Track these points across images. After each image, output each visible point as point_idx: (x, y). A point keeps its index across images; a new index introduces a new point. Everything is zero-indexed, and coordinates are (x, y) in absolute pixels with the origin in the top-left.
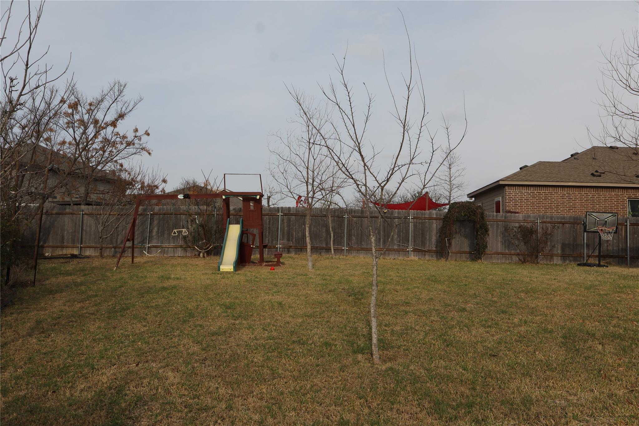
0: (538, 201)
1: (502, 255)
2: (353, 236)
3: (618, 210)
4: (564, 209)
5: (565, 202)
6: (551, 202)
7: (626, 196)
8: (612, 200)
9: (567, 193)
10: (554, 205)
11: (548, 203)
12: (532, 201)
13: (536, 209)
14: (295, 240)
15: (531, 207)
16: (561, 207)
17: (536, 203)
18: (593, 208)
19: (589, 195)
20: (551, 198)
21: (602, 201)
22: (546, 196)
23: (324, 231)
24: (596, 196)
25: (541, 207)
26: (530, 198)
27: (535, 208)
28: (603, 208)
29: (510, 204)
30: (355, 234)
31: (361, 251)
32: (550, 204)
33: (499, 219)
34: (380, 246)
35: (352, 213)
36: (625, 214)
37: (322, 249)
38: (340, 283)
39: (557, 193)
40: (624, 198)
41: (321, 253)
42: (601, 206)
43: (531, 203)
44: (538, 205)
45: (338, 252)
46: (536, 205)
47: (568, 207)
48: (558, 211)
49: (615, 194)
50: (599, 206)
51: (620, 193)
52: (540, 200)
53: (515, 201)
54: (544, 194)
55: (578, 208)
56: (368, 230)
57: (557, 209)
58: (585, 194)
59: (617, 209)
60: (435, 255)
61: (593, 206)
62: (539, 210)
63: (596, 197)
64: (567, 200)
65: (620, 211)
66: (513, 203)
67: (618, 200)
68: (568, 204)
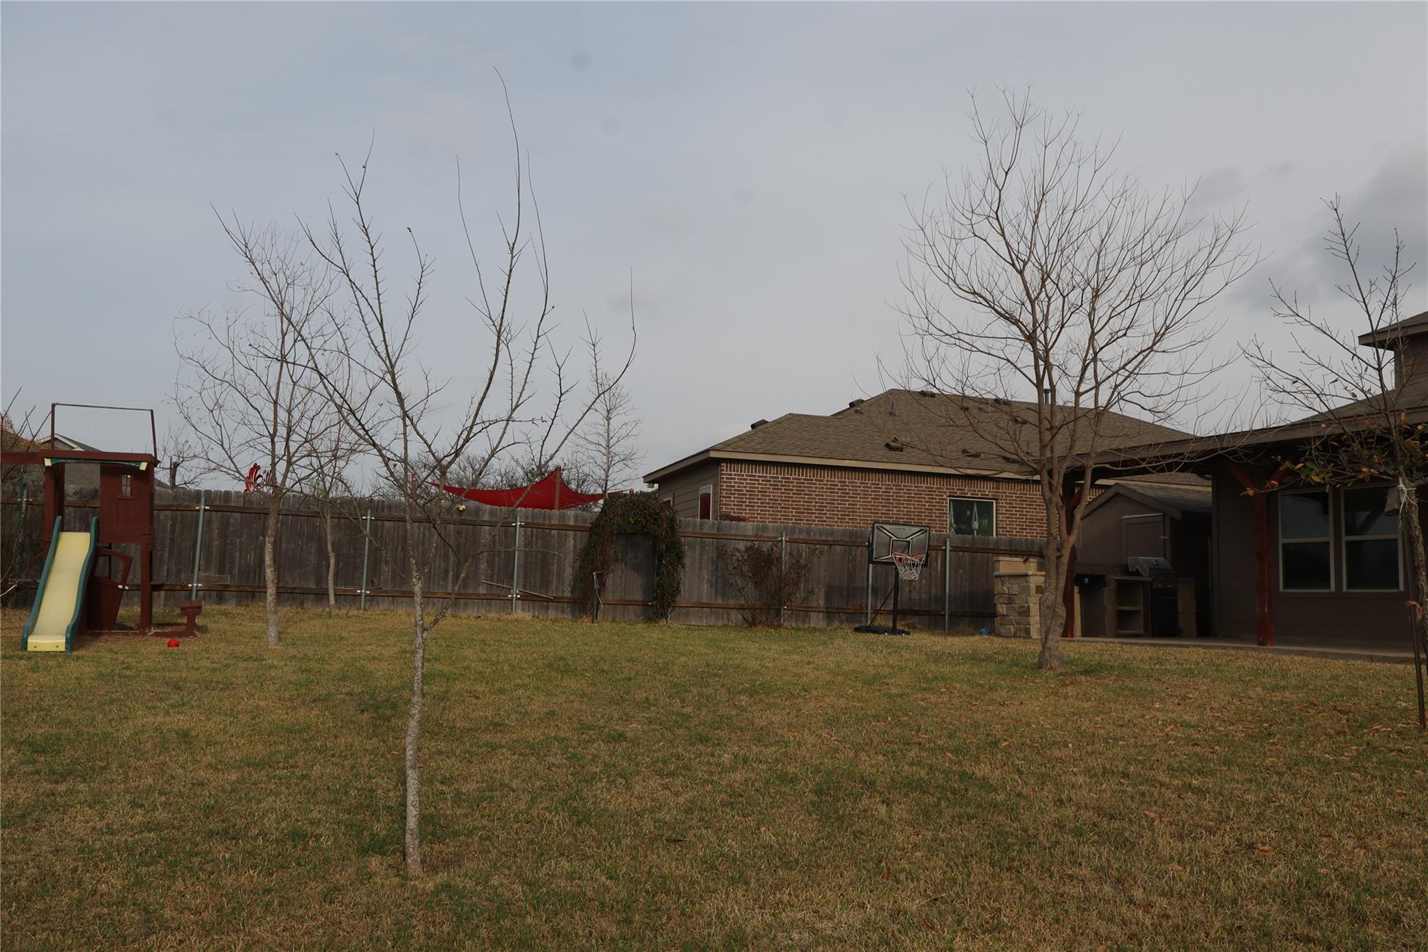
0: (785, 497)
1: (709, 610)
2: (383, 565)
3: (931, 520)
4: (834, 514)
5: (835, 500)
6: (809, 498)
7: (945, 492)
8: (922, 498)
9: (840, 482)
10: (815, 506)
11: (804, 502)
12: (774, 496)
13: (781, 512)
14: (239, 571)
15: (771, 507)
16: (827, 510)
17: (781, 500)
18: (886, 514)
19: (881, 488)
20: (809, 491)
21: (904, 500)
22: (800, 487)
23: (313, 550)
24: (892, 489)
25: (789, 508)
26: (769, 488)
27: (778, 511)
28: (904, 515)
29: (730, 501)
30: (389, 559)
31: (400, 599)
32: (808, 502)
33: (706, 531)
34: (446, 587)
35: (384, 511)
36: (943, 528)
37: (306, 592)
38: (344, 679)
39: (821, 481)
40: (942, 496)
41: (302, 603)
42: (901, 511)
43: (771, 500)
44: (784, 504)
45: (345, 600)
46: (780, 504)
47: (841, 511)
48: (822, 518)
49: (926, 487)
50: (898, 511)
52: (789, 494)
53: (740, 494)
54: (797, 483)
55: (859, 512)
57: (819, 514)
58: (873, 484)
59: (929, 516)
60: (569, 609)
61: (887, 511)
62: (786, 516)
63: (893, 493)
64: (840, 496)
65: (935, 520)
66: (734, 498)
67: (932, 499)
68: (841, 504)
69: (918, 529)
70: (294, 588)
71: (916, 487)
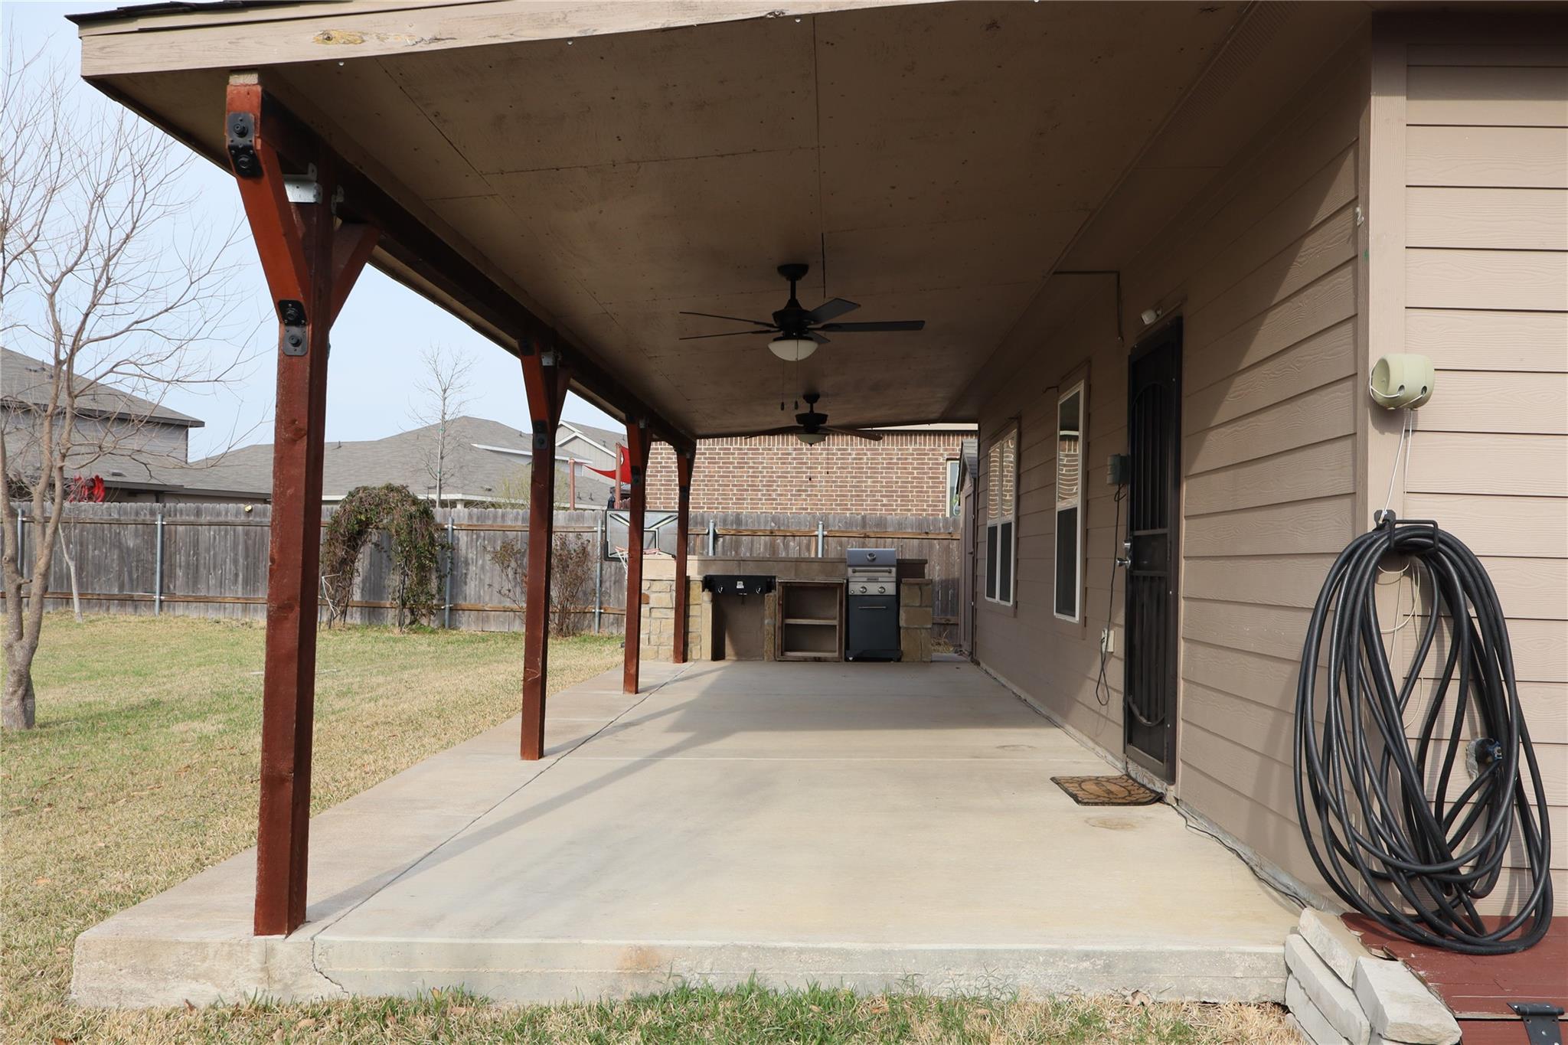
0: (724, 472)
2: (178, 569)
3: (921, 492)
4: (786, 490)
5: (788, 472)
6: (754, 472)
7: (942, 455)
8: (908, 464)
9: (795, 449)
10: (761, 481)
11: (748, 477)
12: (709, 472)
13: (719, 490)
15: (706, 485)
16: (778, 486)
17: (719, 476)
18: (858, 487)
19: (850, 454)
20: (754, 463)
21: (882, 468)
22: (744, 458)
23: (115, 557)
24: (865, 454)
25: (729, 486)
26: (704, 463)
27: (714, 490)
28: (882, 487)
29: (655, 480)
30: (183, 564)
31: (195, 604)
32: (752, 477)
34: (236, 592)
36: (940, 501)
37: (110, 598)
39: (770, 449)
40: (937, 459)
42: (877, 482)
43: (706, 476)
44: (723, 481)
45: (145, 606)
46: (717, 481)
47: (795, 486)
48: (770, 495)
49: (914, 450)
50: (874, 482)
51: (927, 447)
52: (728, 468)
53: (668, 472)
54: (739, 454)
55: (821, 486)
56: (212, 553)
57: (768, 490)
58: (839, 450)
59: (917, 487)
61: (858, 482)
62: (725, 495)
63: (868, 459)
64: (795, 468)
65: (927, 492)
66: (661, 476)
67: (923, 464)
68: (797, 477)
69: (666, 515)
70: (99, 595)
71: (900, 450)
